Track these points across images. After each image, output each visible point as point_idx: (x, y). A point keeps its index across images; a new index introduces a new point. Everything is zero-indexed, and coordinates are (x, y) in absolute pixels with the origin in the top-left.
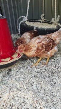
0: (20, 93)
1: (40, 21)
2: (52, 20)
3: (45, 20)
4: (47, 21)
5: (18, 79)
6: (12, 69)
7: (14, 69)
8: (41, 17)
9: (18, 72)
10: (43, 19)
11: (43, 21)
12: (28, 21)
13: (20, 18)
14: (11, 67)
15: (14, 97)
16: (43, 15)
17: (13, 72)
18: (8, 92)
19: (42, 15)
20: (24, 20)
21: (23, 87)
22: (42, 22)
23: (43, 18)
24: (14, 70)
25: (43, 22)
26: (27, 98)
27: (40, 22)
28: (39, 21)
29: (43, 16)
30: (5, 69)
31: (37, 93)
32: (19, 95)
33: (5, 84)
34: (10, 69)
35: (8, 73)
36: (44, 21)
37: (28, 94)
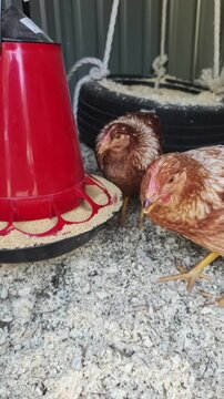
0: (128, 368)
1: (153, 80)
2: (203, 77)
3: (168, 77)
4: (179, 82)
5: (107, 307)
6: (73, 265)
7: (80, 264)
8: (155, 66)
9: (96, 274)
10: (161, 76)
11: (163, 81)
12: (109, 77)
13: (78, 65)
14: (64, 256)
15: (104, 386)
16: (163, 58)
17: (75, 274)
18: (79, 366)
19: (157, 60)
20: (94, 74)
21: (136, 338)
22: (157, 85)
23: (161, 72)
24: (80, 267)
25: (161, 86)
26: (165, 391)
27: (152, 85)
28: (148, 80)
29: (162, 63)
30: (41, 263)
31: (203, 367)
32: (125, 378)
33: (53, 329)
34: (63, 265)
35: (55, 281)
36: (167, 80)
37: (164, 370)
